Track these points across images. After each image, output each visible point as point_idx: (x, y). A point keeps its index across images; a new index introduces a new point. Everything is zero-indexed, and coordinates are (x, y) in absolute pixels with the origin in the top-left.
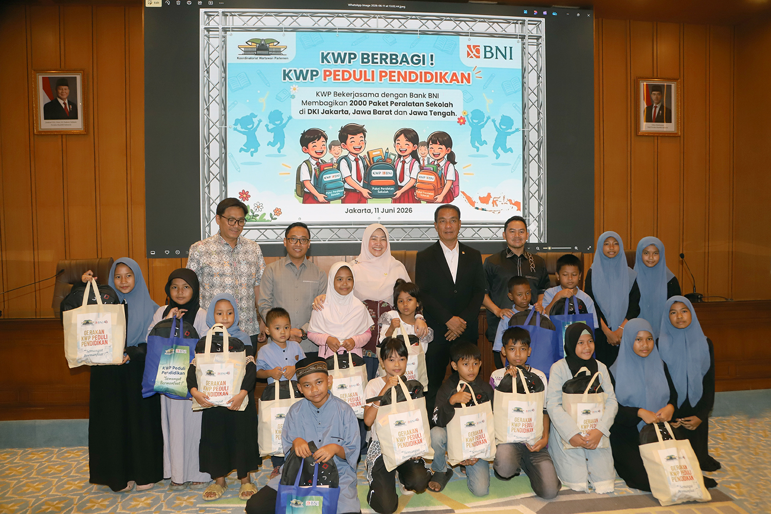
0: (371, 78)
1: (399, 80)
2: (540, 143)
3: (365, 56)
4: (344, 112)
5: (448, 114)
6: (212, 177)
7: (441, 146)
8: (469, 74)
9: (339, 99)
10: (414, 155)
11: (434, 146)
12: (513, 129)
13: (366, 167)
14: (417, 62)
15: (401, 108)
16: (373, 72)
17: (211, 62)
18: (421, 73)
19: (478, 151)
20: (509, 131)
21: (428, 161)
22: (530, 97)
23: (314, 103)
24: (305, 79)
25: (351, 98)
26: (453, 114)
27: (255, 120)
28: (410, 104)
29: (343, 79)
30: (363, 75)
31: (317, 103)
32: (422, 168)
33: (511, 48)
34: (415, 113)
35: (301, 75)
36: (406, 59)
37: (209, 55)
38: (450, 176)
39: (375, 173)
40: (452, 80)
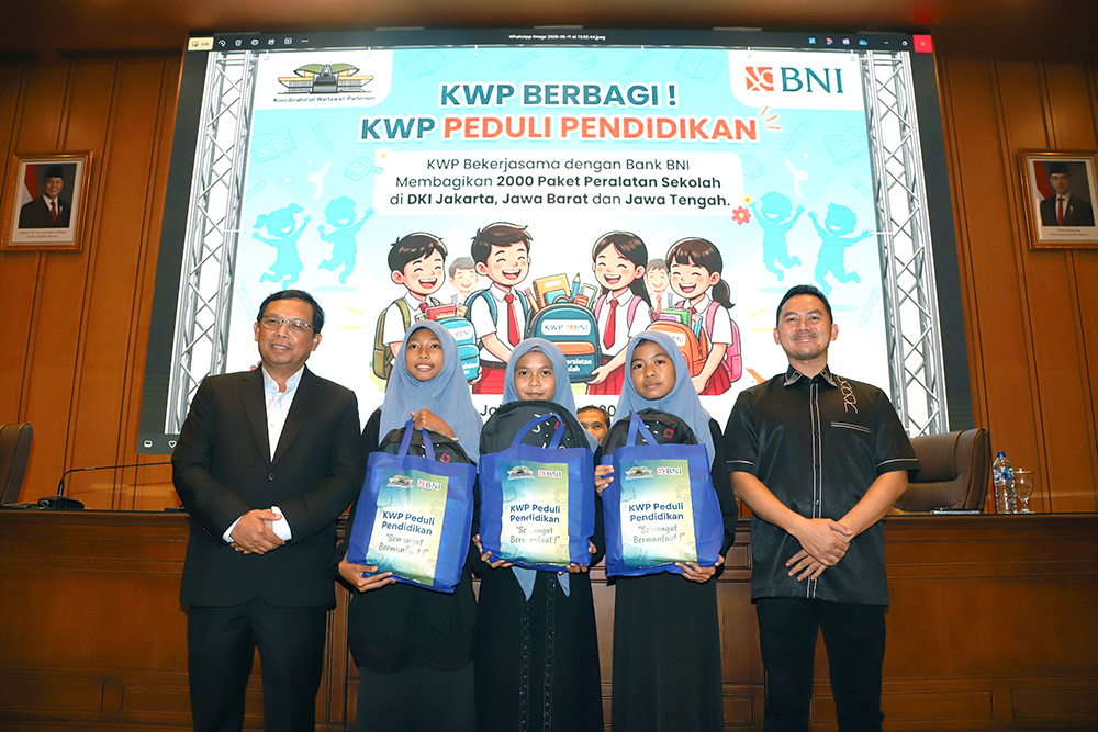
0: (543, 133)
1: (602, 135)
2: (919, 263)
3: (532, 90)
4: (484, 200)
5: (712, 201)
6: (198, 332)
7: (697, 269)
8: (752, 123)
9: (473, 174)
10: (638, 287)
11: (682, 268)
12: (857, 232)
13: (530, 315)
14: (641, 99)
15: (607, 190)
16: (548, 120)
17: (223, 108)
18: (650, 120)
19: (780, 280)
20: (848, 236)
21: (670, 301)
22: (889, 166)
23: (422, 182)
24: (405, 135)
25: (499, 171)
26: (722, 201)
27: (299, 218)
28: (627, 183)
29: (485, 134)
30: (528, 127)
31: (428, 182)
32: (654, 317)
33: (838, 71)
34: (638, 200)
35: (399, 129)
36: (618, 93)
37: (221, 96)
38: (722, 334)
39: (549, 327)
40: (716, 133)
